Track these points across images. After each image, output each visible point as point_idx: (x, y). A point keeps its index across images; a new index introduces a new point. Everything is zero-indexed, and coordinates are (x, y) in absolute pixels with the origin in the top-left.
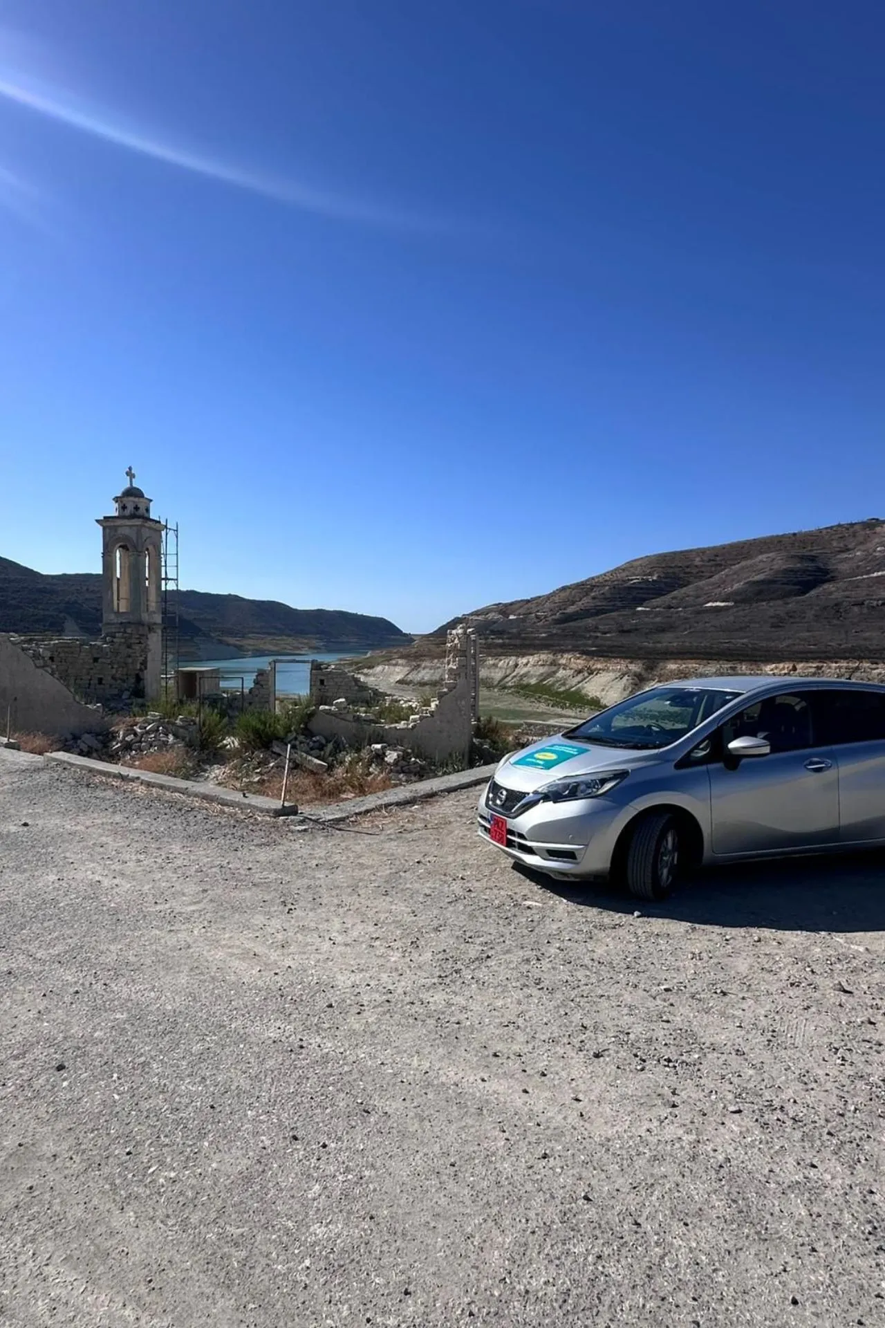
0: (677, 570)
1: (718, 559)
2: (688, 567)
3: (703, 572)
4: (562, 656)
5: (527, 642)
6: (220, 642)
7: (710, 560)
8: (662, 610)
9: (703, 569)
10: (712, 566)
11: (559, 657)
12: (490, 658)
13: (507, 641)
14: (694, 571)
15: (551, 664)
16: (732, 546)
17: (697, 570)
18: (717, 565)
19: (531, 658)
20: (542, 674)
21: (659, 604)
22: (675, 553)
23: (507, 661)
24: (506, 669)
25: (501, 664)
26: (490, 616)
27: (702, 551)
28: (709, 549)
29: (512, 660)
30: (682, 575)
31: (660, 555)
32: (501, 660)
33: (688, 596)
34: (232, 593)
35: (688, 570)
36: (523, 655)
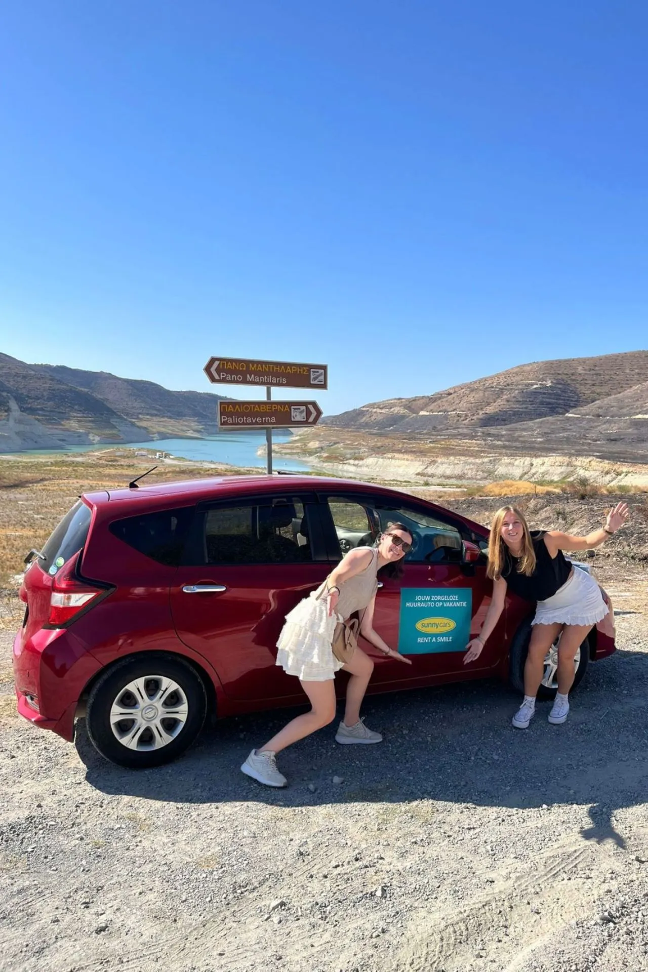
0: (564, 377)
1: (597, 368)
2: (572, 375)
3: (586, 380)
4: (576, 459)
5: (527, 445)
6: (133, 424)
7: (590, 370)
8: (590, 417)
9: (586, 377)
10: (593, 375)
11: (574, 459)
12: (506, 458)
13: (507, 443)
14: (580, 378)
15: (568, 465)
16: (607, 358)
17: (581, 378)
18: (597, 374)
19: (546, 459)
20: (562, 473)
21: (588, 411)
22: (560, 361)
23: (522, 461)
24: (523, 467)
25: (517, 463)
26: (396, 410)
27: (583, 362)
28: (589, 359)
29: (527, 460)
30: (569, 382)
31: (547, 363)
32: (516, 460)
33: (612, 407)
34: (59, 365)
35: (573, 377)
36: (537, 456)
